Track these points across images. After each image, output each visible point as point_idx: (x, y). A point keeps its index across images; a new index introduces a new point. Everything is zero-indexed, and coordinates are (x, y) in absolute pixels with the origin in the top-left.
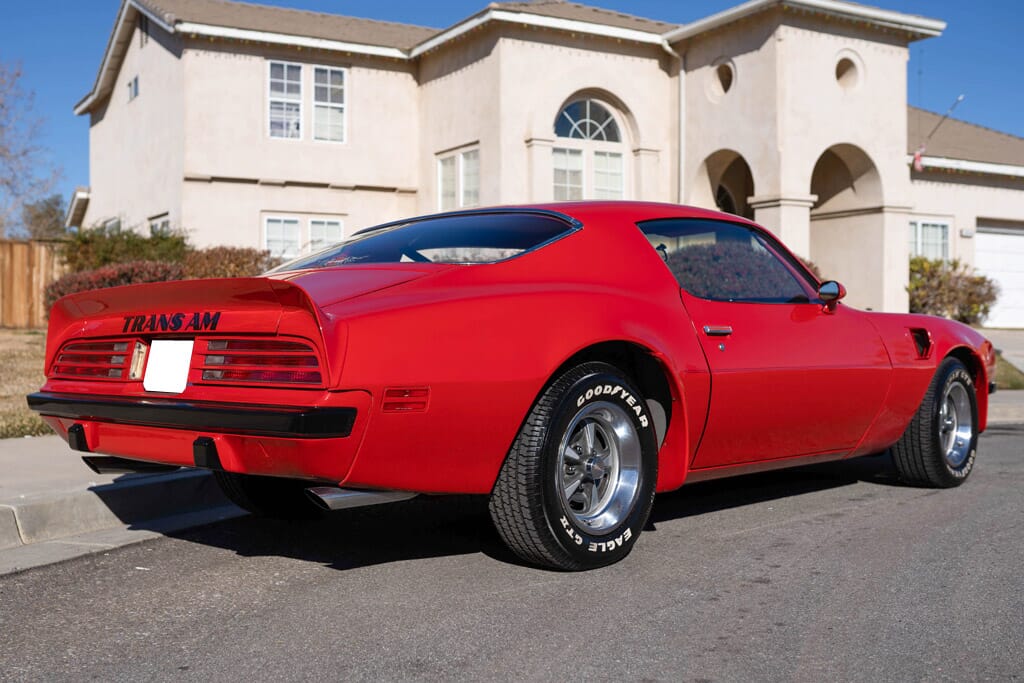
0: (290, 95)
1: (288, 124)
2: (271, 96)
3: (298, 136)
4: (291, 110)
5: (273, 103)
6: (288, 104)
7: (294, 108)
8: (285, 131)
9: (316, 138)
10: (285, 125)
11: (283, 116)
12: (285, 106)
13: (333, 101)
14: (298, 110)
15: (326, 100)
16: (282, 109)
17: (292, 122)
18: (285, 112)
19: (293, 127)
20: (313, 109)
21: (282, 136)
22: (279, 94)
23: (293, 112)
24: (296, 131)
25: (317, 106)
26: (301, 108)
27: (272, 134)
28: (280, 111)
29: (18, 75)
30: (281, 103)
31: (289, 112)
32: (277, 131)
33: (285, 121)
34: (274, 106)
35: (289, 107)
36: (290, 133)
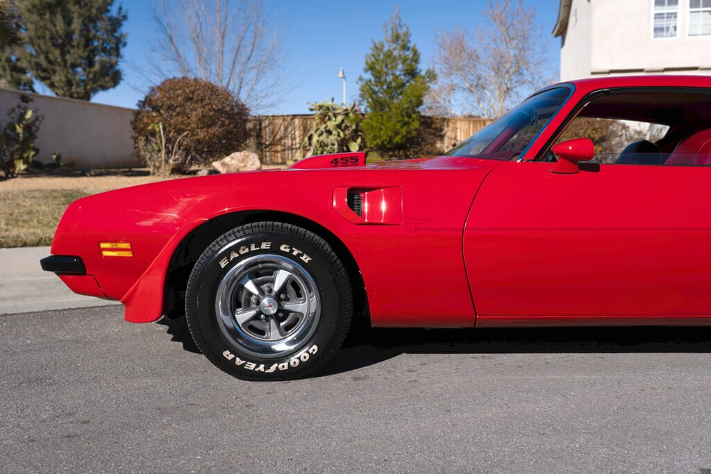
0: (670, 7)
1: (668, 28)
2: (655, 10)
3: (675, 35)
4: (671, 17)
5: (656, 15)
6: (668, 14)
7: (673, 16)
8: (665, 33)
9: (690, 35)
10: (665, 29)
11: (664, 23)
12: (665, 16)
13: (704, 6)
14: (676, 17)
15: (699, 7)
16: (663, 18)
17: (671, 26)
18: (665, 19)
19: (672, 30)
20: (688, 14)
21: (662, 37)
22: (662, 7)
23: (673, 19)
24: (673, 32)
25: (691, 12)
26: (678, 15)
27: (655, 37)
28: (662, 20)
29: (533, 16)
30: (663, 14)
31: (669, 19)
32: (660, 33)
33: (665, 26)
34: (658, 16)
35: (669, 15)
36: (669, 34)
